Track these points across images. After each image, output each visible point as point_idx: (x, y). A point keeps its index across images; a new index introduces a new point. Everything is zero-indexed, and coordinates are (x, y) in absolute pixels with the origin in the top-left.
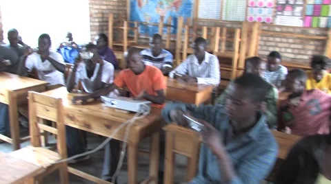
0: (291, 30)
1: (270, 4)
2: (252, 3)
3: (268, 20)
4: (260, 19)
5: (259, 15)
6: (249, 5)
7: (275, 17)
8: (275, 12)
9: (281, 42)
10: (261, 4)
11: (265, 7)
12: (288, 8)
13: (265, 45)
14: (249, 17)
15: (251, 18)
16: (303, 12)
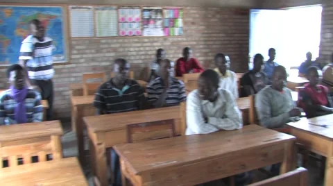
0: (156, 39)
1: (137, 19)
2: (123, 19)
3: (138, 33)
4: (130, 33)
5: (130, 30)
6: (120, 21)
7: (142, 29)
8: (142, 26)
9: (151, 50)
10: (130, 19)
11: (134, 22)
12: (152, 22)
13: (138, 55)
14: (121, 32)
15: (123, 33)
16: (163, 24)
